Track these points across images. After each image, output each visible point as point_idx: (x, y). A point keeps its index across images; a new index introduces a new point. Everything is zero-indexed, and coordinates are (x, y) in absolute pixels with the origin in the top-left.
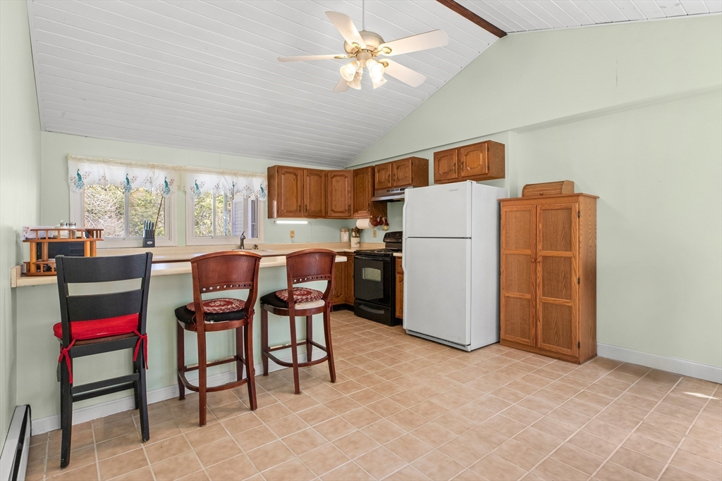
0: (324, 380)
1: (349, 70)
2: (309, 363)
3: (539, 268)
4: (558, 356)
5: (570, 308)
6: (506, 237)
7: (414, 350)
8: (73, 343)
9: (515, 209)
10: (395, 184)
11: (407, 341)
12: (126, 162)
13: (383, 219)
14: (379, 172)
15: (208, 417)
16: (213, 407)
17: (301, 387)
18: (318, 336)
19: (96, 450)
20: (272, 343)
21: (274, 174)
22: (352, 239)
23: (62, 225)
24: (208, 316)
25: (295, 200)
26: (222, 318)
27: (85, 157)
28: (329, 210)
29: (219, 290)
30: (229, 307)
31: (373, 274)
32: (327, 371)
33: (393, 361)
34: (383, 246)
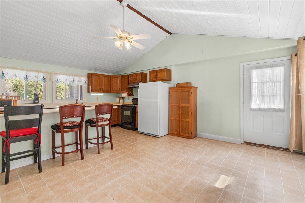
0: (109, 149)
1: (118, 43)
2: (103, 143)
3: (181, 110)
4: (186, 137)
5: (189, 122)
6: (171, 100)
7: (141, 138)
8: (10, 138)
9: (174, 91)
10: (136, 82)
11: (139, 135)
12: (26, 69)
13: (132, 94)
14: (130, 77)
15: (65, 163)
16: (66, 160)
17: (100, 152)
18: (107, 134)
19: (19, 178)
20: (89, 137)
21: (89, 76)
22: (120, 101)
23: (3, 94)
24: (65, 127)
25: (98, 86)
26: (71, 128)
27: (6, 66)
28: (112, 90)
29: (70, 118)
30: (73, 124)
31: (128, 113)
32: (110, 146)
33: (133, 142)
34: (131, 103)
